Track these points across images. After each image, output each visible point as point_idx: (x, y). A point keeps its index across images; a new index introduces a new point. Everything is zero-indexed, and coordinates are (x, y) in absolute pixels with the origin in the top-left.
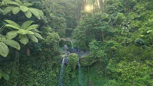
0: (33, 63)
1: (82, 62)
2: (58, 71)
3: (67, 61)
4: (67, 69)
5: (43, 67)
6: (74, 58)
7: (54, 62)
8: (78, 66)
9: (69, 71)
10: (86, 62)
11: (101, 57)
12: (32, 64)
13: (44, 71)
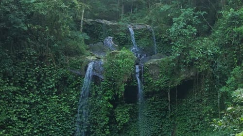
0: (6, 65)
1: (151, 79)
2: (74, 97)
3: (101, 69)
4: (100, 93)
5: (32, 81)
6: (120, 61)
7: (62, 71)
8: (137, 87)
9: (106, 98)
10: (161, 77)
11: (204, 59)
12: (4, 68)
13: (33, 93)
